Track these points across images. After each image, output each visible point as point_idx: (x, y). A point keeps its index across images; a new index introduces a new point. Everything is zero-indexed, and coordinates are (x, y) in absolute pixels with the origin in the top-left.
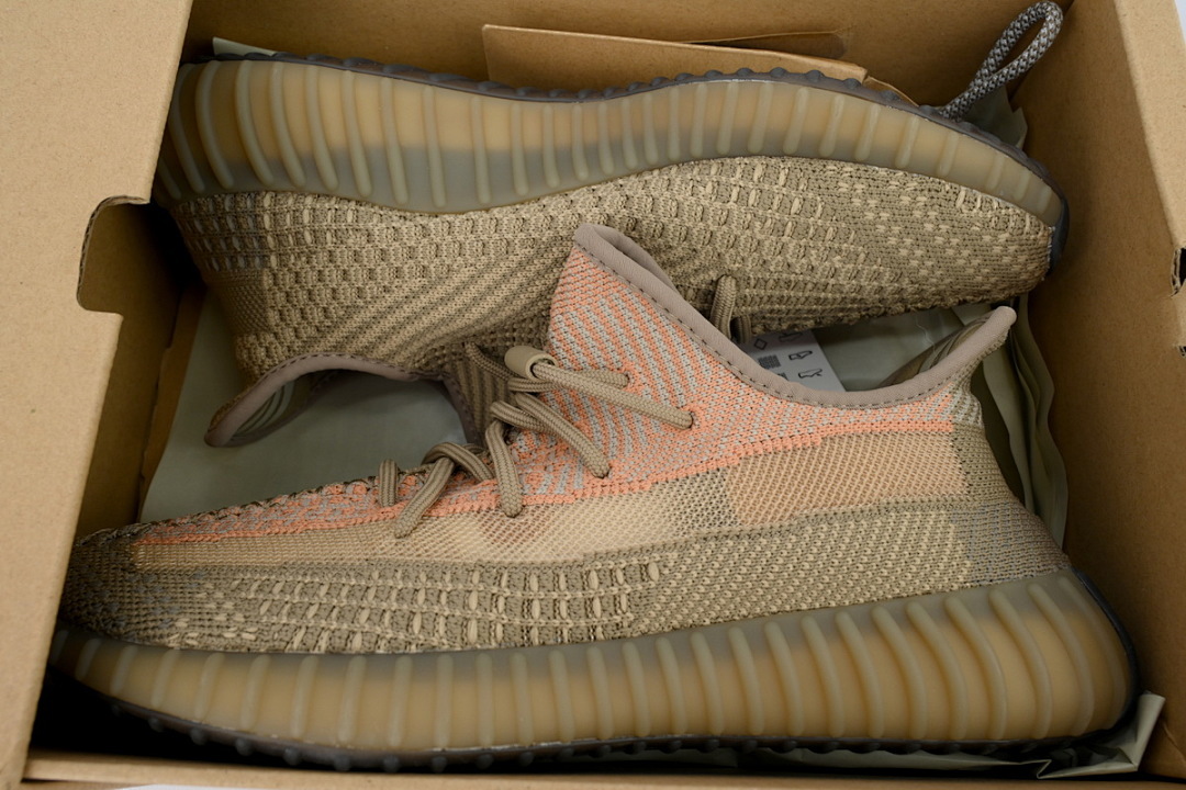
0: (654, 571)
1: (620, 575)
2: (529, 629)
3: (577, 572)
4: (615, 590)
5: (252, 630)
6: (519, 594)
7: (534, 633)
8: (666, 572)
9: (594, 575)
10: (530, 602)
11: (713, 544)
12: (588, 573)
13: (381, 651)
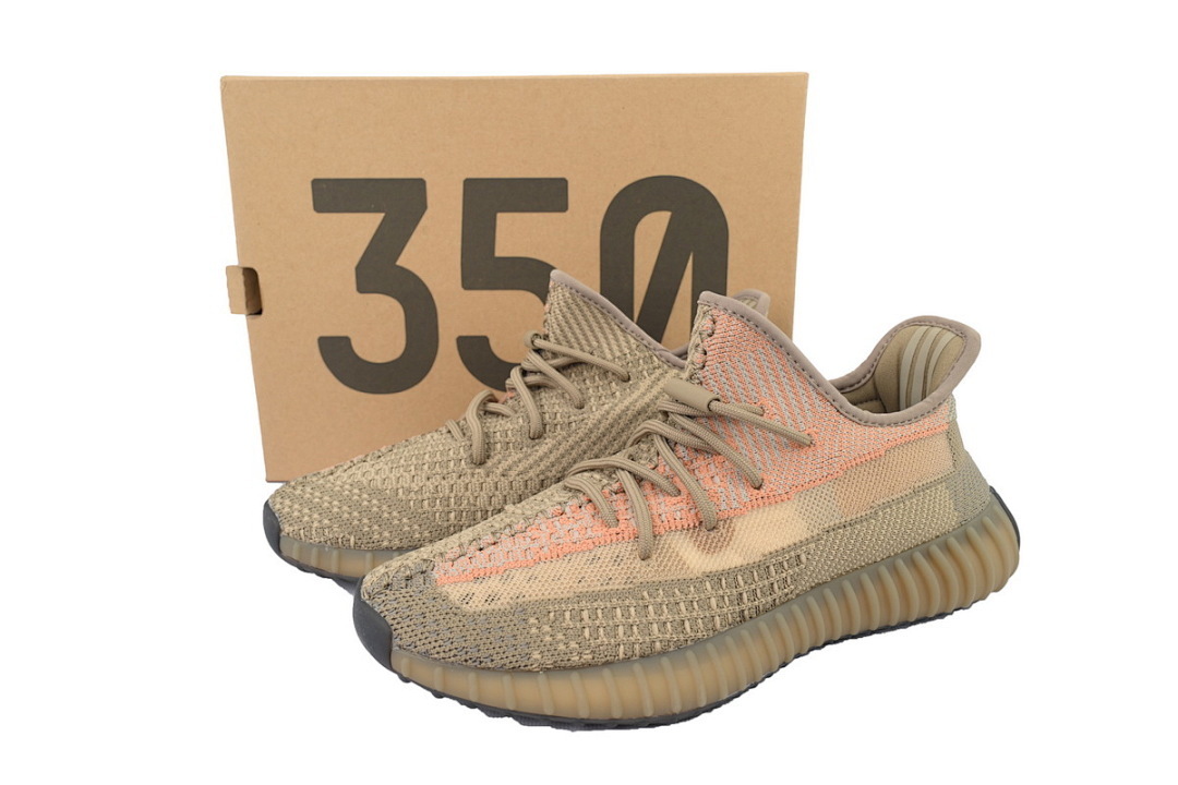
0: (803, 558)
1: (785, 564)
2: (743, 611)
3: (762, 567)
4: (784, 575)
5: (587, 652)
6: (734, 591)
7: (746, 612)
8: (810, 557)
9: (772, 568)
10: (741, 594)
11: (832, 533)
12: (768, 567)
13: (671, 649)
